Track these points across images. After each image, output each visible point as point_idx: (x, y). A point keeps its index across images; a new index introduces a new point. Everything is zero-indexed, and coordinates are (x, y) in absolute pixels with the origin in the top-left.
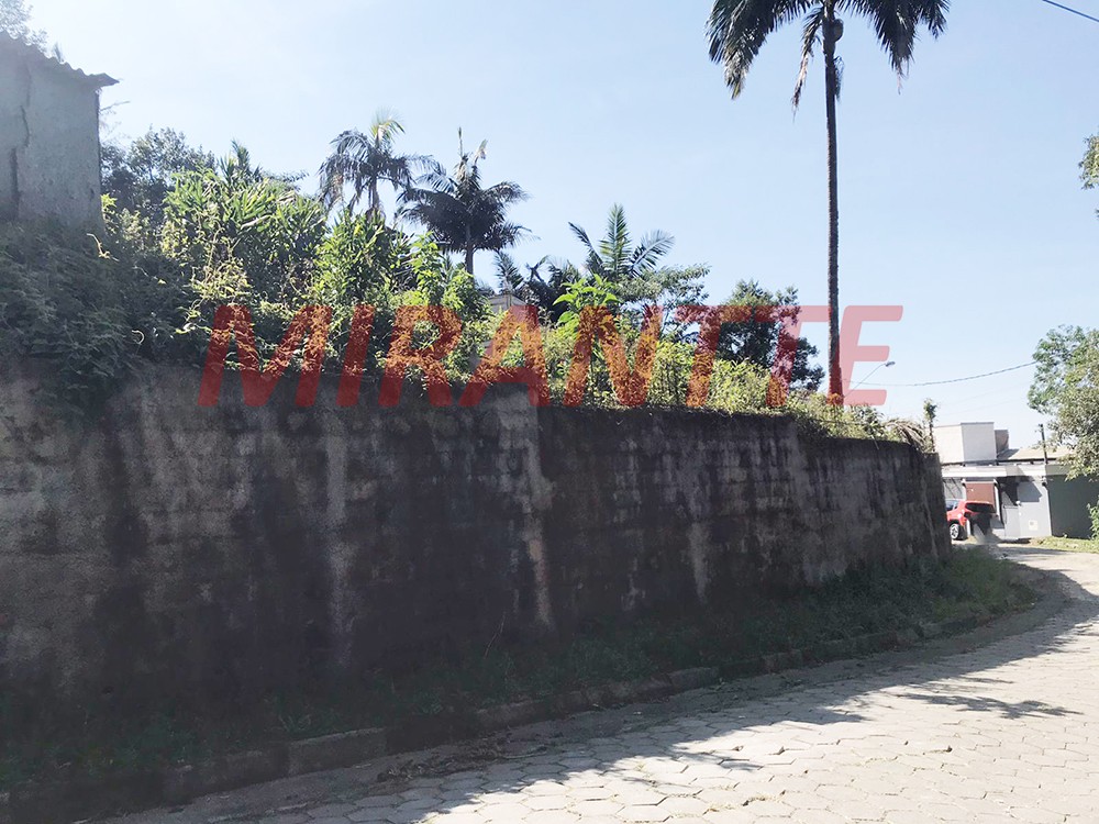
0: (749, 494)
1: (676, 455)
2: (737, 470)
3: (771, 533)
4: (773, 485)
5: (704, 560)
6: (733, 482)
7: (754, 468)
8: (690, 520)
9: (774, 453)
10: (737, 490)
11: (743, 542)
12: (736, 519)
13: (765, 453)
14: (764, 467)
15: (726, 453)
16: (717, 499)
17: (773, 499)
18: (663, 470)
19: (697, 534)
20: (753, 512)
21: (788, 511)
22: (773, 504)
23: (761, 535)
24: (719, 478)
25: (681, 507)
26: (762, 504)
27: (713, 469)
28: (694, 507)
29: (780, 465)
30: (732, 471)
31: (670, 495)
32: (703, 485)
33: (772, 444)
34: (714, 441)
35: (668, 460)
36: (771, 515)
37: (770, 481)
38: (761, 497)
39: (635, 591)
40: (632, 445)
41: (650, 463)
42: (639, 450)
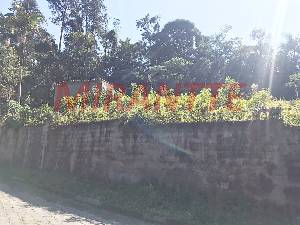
0: (92, 145)
1: (73, 134)
2: (90, 138)
3: (98, 158)
4: (102, 143)
5: (74, 162)
6: (88, 142)
7: (96, 138)
8: (72, 151)
9: (105, 132)
10: (89, 144)
11: (87, 160)
12: (86, 153)
13: (101, 133)
14: (100, 137)
15: (87, 134)
16: (81, 146)
17: (101, 147)
18: (69, 138)
19: (74, 155)
20: (92, 151)
21: (106, 152)
22: (100, 149)
23: (94, 158)
24: (83, 141)
25: (71, 148)
26: (96, 149)
27: (82, 138)
28: (74, 148)
29: (106, 136)
30: (88, 138)
31: (69, 145)
32: (78, 142)
33: (105, 129)
34: (84, 130)
35: (71, 136)
36: (99, 153)
37: (101, 141)
38: (96, 147)
39: (57, 166)
40: (64, 133)
41: (66, 137)
42: (65, 134)
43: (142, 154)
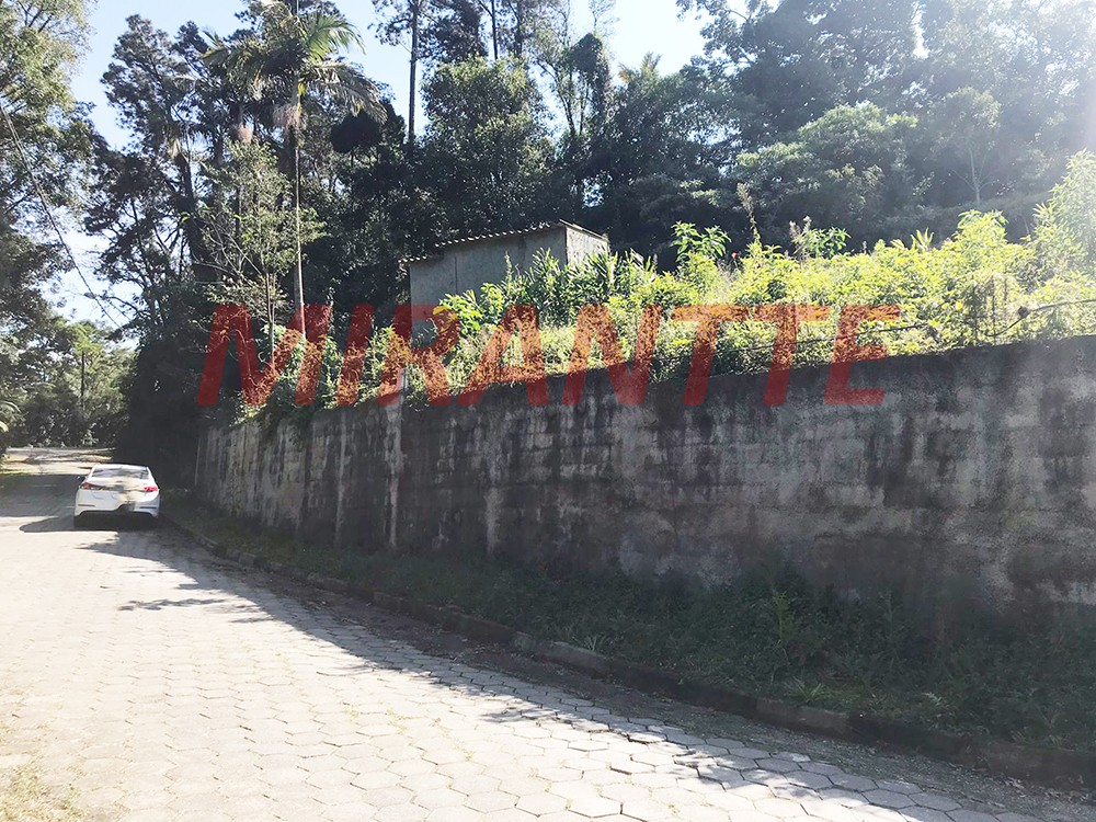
0: (553, 460)
1: (485, 427)
2: (542, 437)
3: (575, 505)
4: (585, 451)
5: (497, 521)
6: (536, 448)
7: (563, 434)
8: (489, 484)
9: (593, 413)
10: (539, 456)
11: (539, 511)
12: (535, 487)
13: (580, 415)
14: (577, 429)
15: (533, 421)
16: (516, 465)
17: (583, 466)
18: (473, 441)
19: (494, 498)
20: (555, 479)
21: (604, 481)
22: (582, 471)
23: (561, 505)
24: (522, 446)
25: (483, 473)
26: (567, 471)
27: (516, 437)
28: (493, 472)
29: (598, 425)
30: (537, 436)
31: (476, 462)
32: (505, 452)
33: (592, 401)
34: (521, 410)
35: (478, 433)
36: (578, 485)
37: (581, 446)
38: (566, 464)
39: (441, 537)
40: (454, 423)
41: (464, 435)
42: (458, 426)
43: (735, 482)
